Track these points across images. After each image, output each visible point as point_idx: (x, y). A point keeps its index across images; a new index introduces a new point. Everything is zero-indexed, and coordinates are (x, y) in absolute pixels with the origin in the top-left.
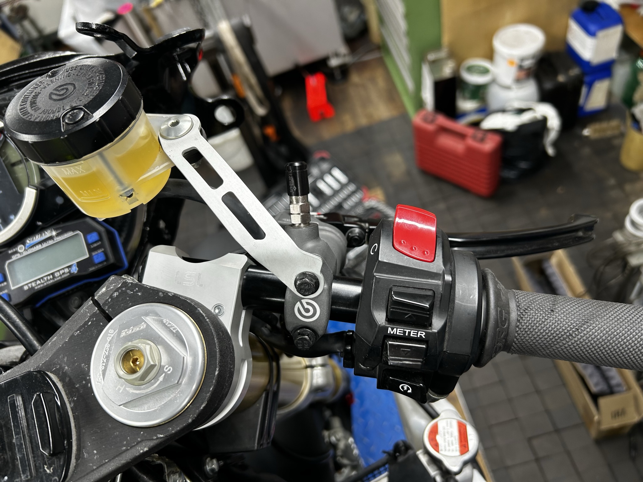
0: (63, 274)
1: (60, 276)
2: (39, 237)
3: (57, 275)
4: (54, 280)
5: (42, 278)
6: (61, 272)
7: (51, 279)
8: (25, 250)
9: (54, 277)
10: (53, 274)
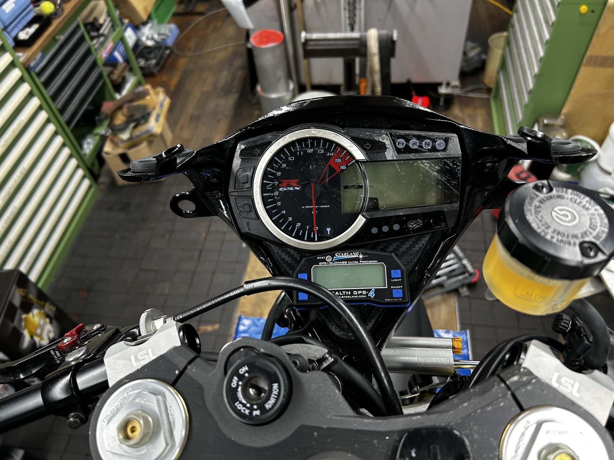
0: (361, 294)
1: (358, 295)
2: (346, 255)
3: (355, 293)
4: (351, 296)
5: (342, 291)
6: (360, 292)
7: (348, 295)
8: (332, 261)
9: (352, 294)
10: (352, 291)
